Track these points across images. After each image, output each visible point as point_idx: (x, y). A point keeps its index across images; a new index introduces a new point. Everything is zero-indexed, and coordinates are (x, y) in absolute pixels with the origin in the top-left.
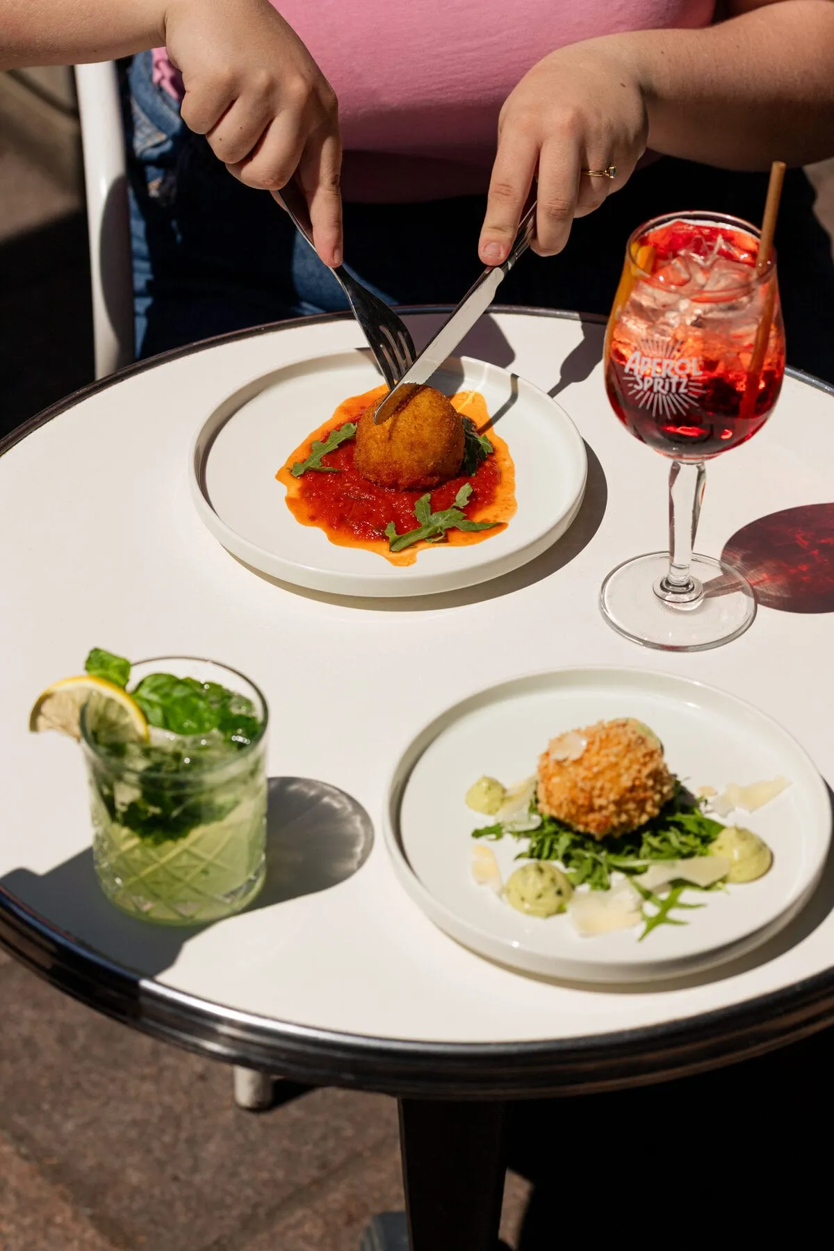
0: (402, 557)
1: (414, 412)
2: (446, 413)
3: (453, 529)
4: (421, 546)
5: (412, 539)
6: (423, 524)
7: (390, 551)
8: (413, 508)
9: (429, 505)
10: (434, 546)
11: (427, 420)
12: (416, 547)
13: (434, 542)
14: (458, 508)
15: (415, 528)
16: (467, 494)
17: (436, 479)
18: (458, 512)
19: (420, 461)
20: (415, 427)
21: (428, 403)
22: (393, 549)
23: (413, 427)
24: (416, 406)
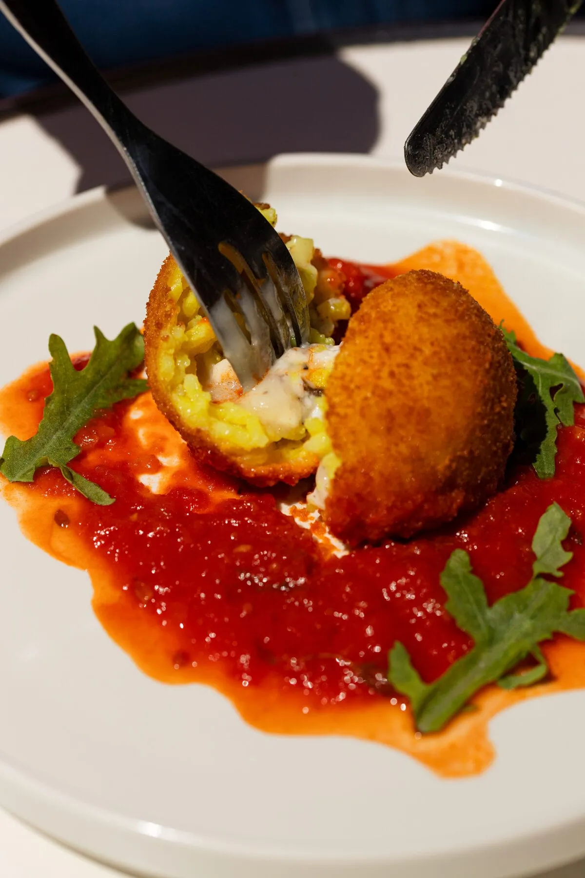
0: (453, 747)
1: (381, 336)
2: (462, 328)
3: (557, 638)
4: (490, 701)
5: (463, 688)
6: (477, 636)
7: (416, 730)
8: (440, 596)
9: (475, 579)
10: (523, 698)
11: (420, 350)
12: (476, 710)
13: (520, 688)
14: (549, 577)
15: (460, 653)
16: (561, 533)
17: (458, 497)
18: (552, 586)
19: (416, 459)
20: (392, 374)
21: (413, 311)
22: (424, 725)
23: (385, 373)
24: (385, 322)
